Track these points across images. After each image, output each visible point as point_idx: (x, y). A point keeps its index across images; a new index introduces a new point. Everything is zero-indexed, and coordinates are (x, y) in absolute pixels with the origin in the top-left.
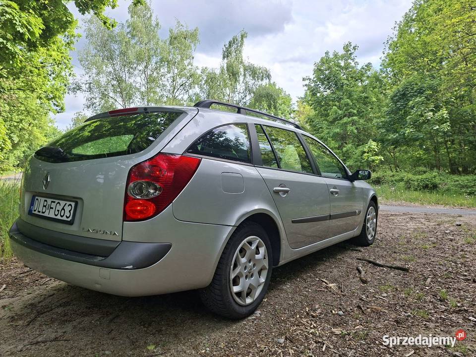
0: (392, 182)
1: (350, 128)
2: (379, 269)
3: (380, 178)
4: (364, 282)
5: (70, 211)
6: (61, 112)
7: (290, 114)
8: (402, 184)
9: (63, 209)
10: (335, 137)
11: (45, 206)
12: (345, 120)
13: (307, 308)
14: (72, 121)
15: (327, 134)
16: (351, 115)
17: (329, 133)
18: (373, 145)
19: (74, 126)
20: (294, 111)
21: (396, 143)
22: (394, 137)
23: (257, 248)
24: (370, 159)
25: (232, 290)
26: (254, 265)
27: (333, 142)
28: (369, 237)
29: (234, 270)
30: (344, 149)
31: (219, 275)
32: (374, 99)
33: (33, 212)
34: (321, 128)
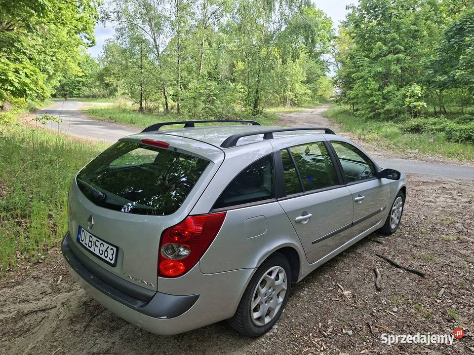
0: (432, 131)
1: (394, 67)
2: (396, 270)
3: (420, 126)
4: (378, 290)
5: (112, 255)
6: (92, 46)
7: (330, 41)
8: (443, 134)
9: (106, 250)
10: (377, 76)
11: (91, 242)
12: (390, 57)
13: (320, 324)
14: (103, 48)
15: (368, 73)
16: (396, 52)
17: (370, 72)
18: (417, 89)
19: (105, 54)
20: (335, 38)
21: (443, 86)
22: (442, 80)
23: (278, 275)
24: (411, 105)
25: (252, 318)
26: (274, 290)
27: (374, 82)
28: (393, 226)
29: (255, 299)
30: (385, 91)
31: (241, 308)
32: (425, 33)
33: (81, 241)
34: (362, 66)
